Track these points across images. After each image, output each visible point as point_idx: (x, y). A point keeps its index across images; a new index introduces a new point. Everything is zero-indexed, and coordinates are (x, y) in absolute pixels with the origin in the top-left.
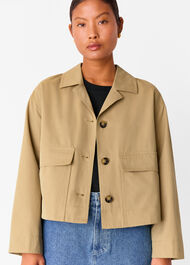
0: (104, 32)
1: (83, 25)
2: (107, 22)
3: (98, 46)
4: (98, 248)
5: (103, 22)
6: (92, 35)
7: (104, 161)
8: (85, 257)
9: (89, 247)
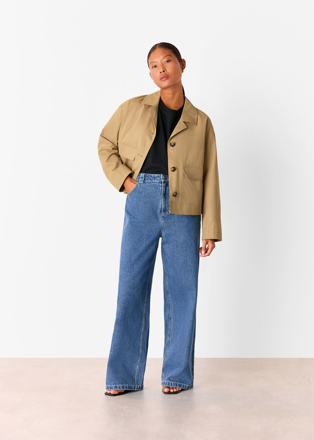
0: (170, 67)
1: (156, 66)
2: (170, 61)
3: (167, 77)
4: (165, 211)
5: (168, 61)
6: (161, 71)
7: (173, 169)
8: (157, 218)
9: (159, 211)
